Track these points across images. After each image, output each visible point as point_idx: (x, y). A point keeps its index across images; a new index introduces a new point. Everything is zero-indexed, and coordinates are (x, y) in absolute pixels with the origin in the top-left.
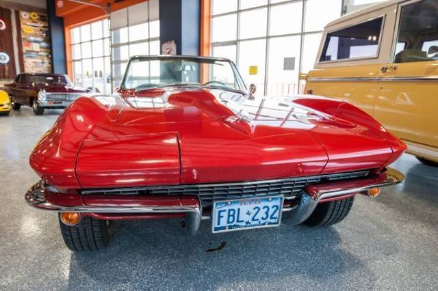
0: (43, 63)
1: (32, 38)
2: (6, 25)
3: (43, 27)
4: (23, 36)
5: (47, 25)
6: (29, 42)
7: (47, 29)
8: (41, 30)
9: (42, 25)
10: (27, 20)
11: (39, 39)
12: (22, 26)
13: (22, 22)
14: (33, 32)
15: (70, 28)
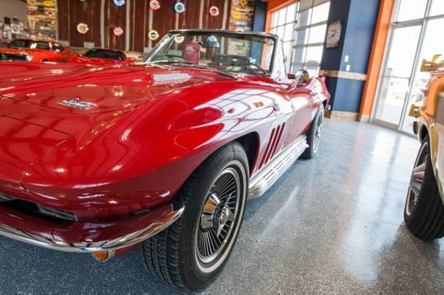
0: (244, 46)
1: (238, 23)
2: (219, 11)
3: (250, 12)
4: (231, 21)
5: (252, 10)
6: (235, 26)
7: (252, 14)
8: (246, 15)
9: (248, 11)
10: (237, 6)
11: (244, 24)
12: (232, 12)
13: (233, 8)
14: (240, 17)
15: (272, 12)
